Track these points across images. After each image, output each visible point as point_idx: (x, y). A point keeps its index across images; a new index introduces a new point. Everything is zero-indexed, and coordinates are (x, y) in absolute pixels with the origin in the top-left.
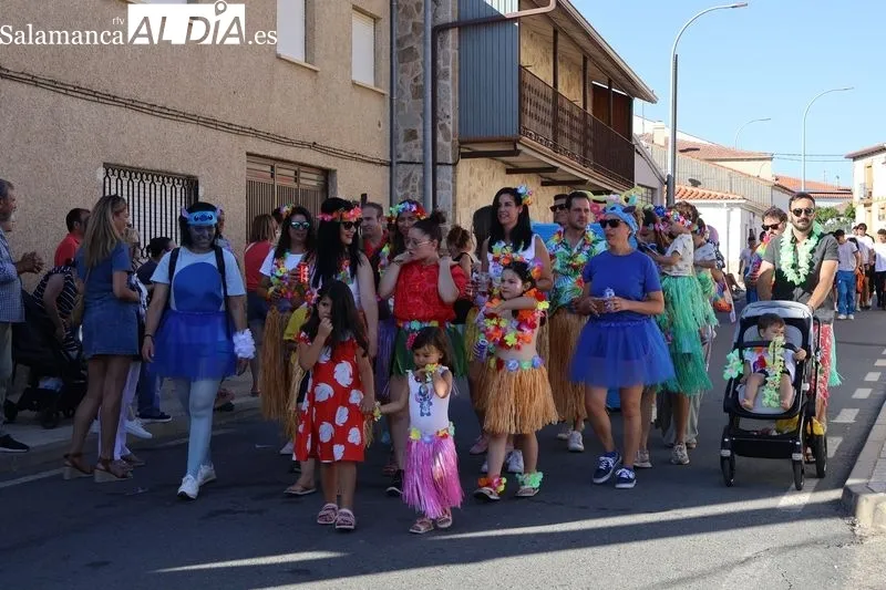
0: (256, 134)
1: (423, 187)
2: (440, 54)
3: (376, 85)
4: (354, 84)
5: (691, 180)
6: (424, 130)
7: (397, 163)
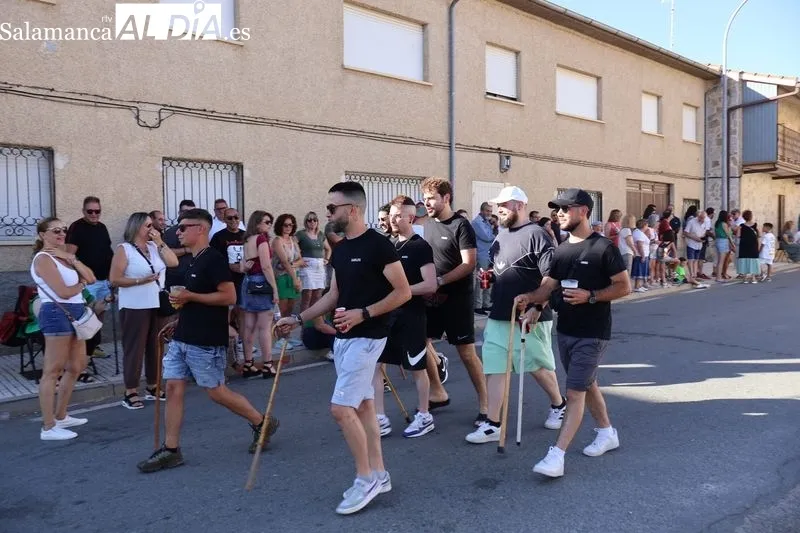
0: (631, 170)
1: (722, 189)
2: (732, 121)
3: (696, 141)
4: (684, 141)
6: (723, 161)
7: (708, 178)
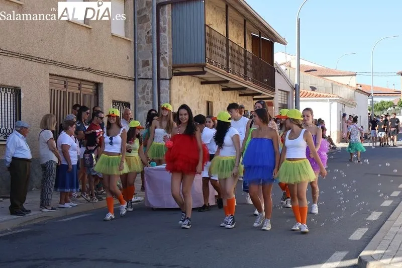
0: (55, 63)
2: (161, 18)
3: (125, 36)
4: (113, 35)
5: (311, 87)
6: (153, 61)
7: (138, 79)
